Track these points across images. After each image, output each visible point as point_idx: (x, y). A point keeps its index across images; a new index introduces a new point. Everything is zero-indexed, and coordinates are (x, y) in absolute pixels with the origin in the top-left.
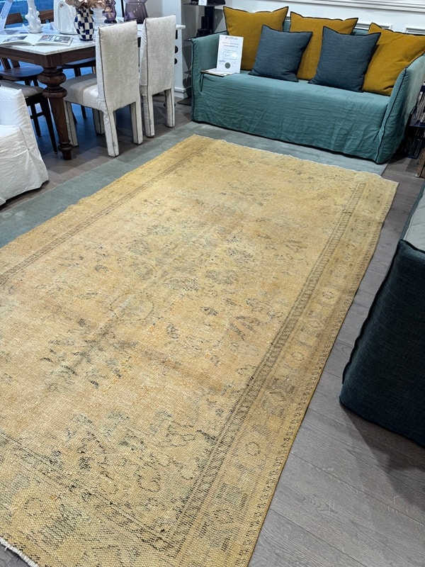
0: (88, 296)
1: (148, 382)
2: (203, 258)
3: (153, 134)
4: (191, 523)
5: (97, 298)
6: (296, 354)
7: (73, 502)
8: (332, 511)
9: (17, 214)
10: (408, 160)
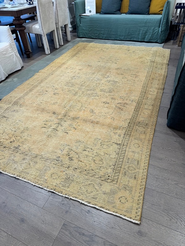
0: (54, 104)
1: (88, 129)
2: (97, 85)
3: (63, 44)
4: (119, 173)
5: (58, 104)
6: (145, 113)
7: (70, 172)
8: (174, 161)
9: (14, 79)
10: (172, 41)
